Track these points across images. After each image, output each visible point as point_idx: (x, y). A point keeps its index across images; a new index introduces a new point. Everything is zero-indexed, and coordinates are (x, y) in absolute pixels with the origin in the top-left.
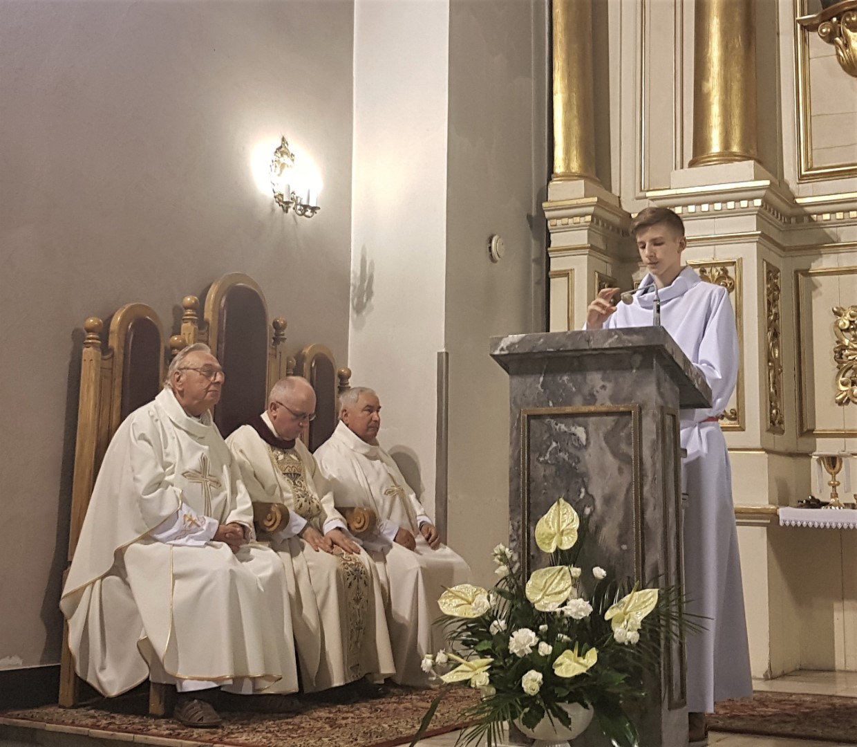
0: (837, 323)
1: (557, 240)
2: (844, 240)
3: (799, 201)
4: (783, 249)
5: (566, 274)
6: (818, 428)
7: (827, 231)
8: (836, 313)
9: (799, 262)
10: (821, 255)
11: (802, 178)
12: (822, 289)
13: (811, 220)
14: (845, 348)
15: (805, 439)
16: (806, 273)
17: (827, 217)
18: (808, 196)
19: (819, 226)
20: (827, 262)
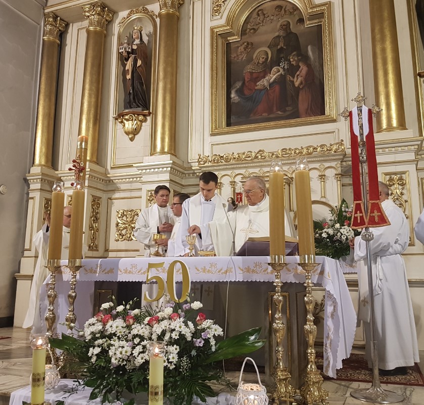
0: (117, 215)
1: (32, 187)
2: (122, 188)
3: (108, 175)
4: (104, 191)
5: (32, 198)
6: (110, 249)
7: (118, 185)
8: (117, 212)
9: (109, 195)
10: (115, 193)
11: (111, 168)
12: (115, 204)
13: (113, 182)
14: (119, 223)
15: (106, 253)
16: (110, 199)
17: (117, 181)
18: (113, 174)
19: (115, 184)
20: (117, 195)
